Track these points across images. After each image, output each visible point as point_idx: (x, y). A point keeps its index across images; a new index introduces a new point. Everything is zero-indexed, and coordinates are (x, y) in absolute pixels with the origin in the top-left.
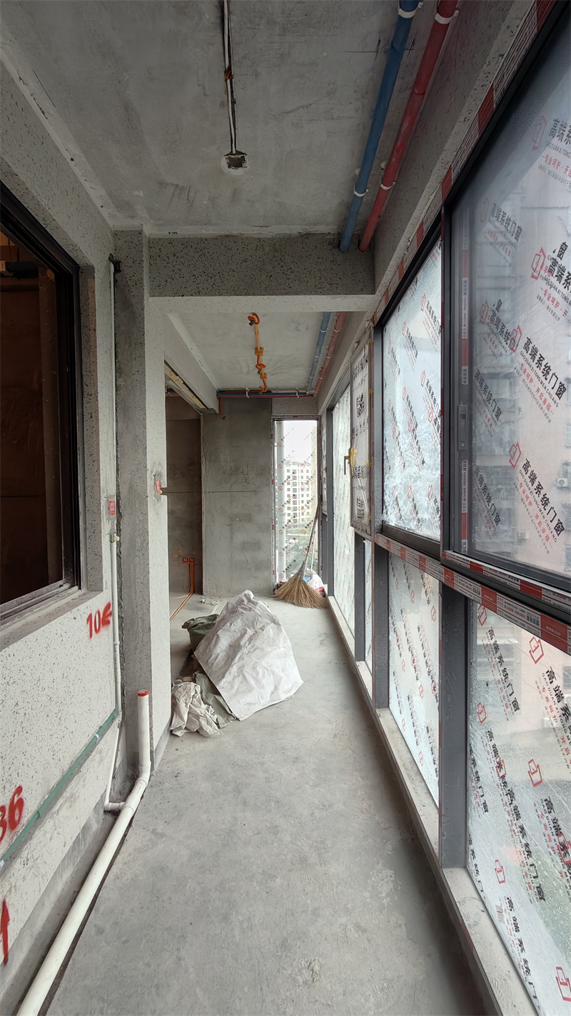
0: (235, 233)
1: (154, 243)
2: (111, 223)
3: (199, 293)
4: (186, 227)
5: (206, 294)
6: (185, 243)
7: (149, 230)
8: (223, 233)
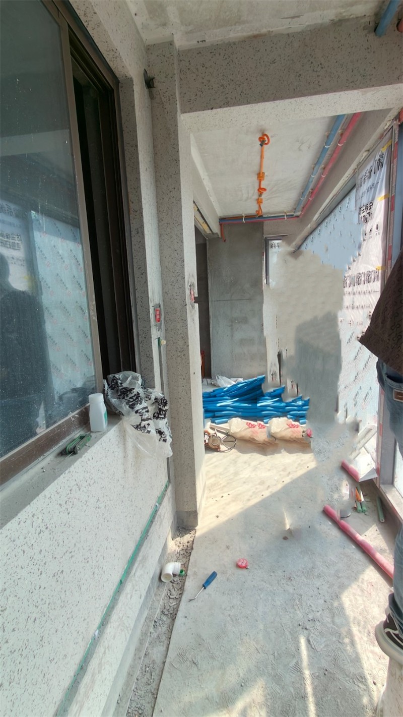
0: (264, 31)
1: (185, 55)
2: (144, 36)
3: (227, 104)
4: (215, 31)
5: (234, 104)
6: (213, 50)
7: (180, 42)
8: (250, 33)
